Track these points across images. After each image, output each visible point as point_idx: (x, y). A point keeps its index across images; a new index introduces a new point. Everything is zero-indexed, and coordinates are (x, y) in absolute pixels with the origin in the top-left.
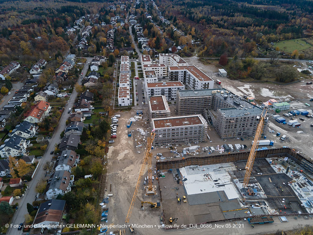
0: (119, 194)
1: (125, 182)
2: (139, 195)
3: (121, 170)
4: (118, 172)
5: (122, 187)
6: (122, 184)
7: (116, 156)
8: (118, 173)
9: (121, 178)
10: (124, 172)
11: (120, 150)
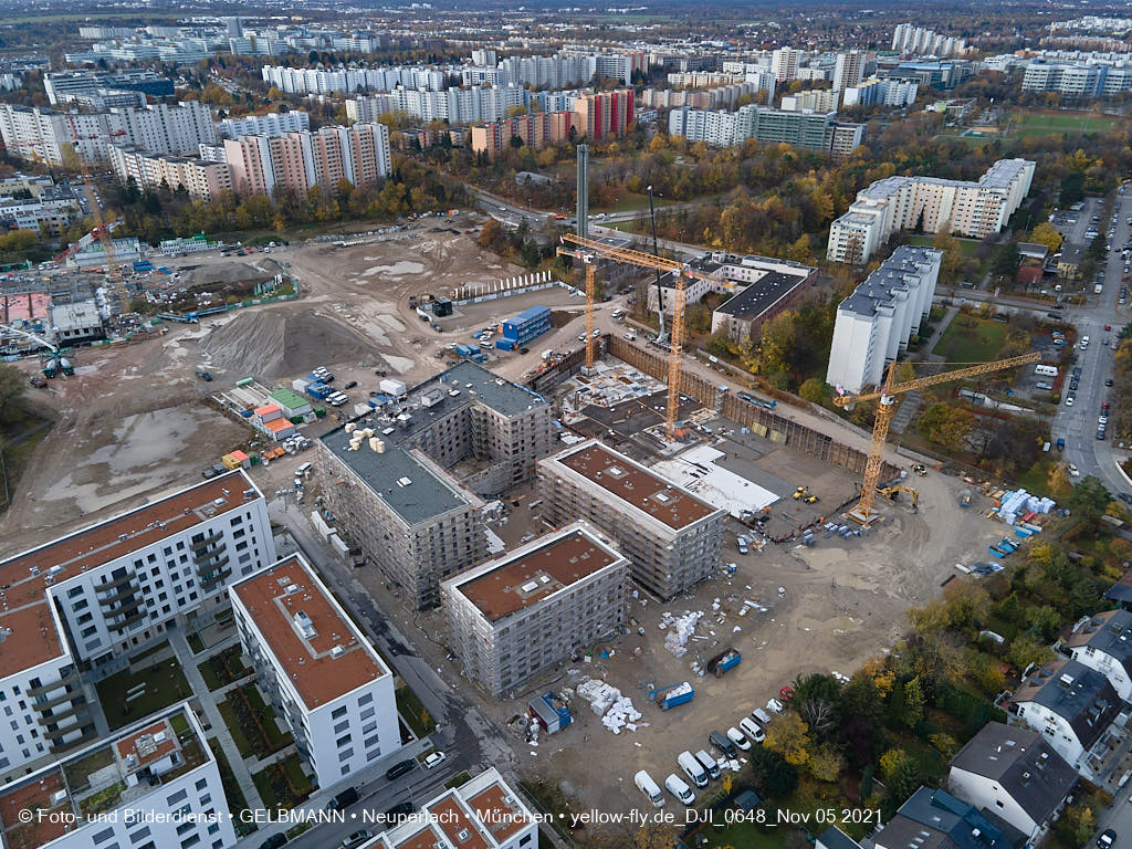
0: (939, 559)
1: (900, 567)
2: (896, 531)
3: (882, 594)
4: (897, 597)
5: (919, 564)
6: (912, 567)
7: (857, 638)
8: (897, 593)
9: (903, 580)
10: (878, 585)
11: (822, 643)
